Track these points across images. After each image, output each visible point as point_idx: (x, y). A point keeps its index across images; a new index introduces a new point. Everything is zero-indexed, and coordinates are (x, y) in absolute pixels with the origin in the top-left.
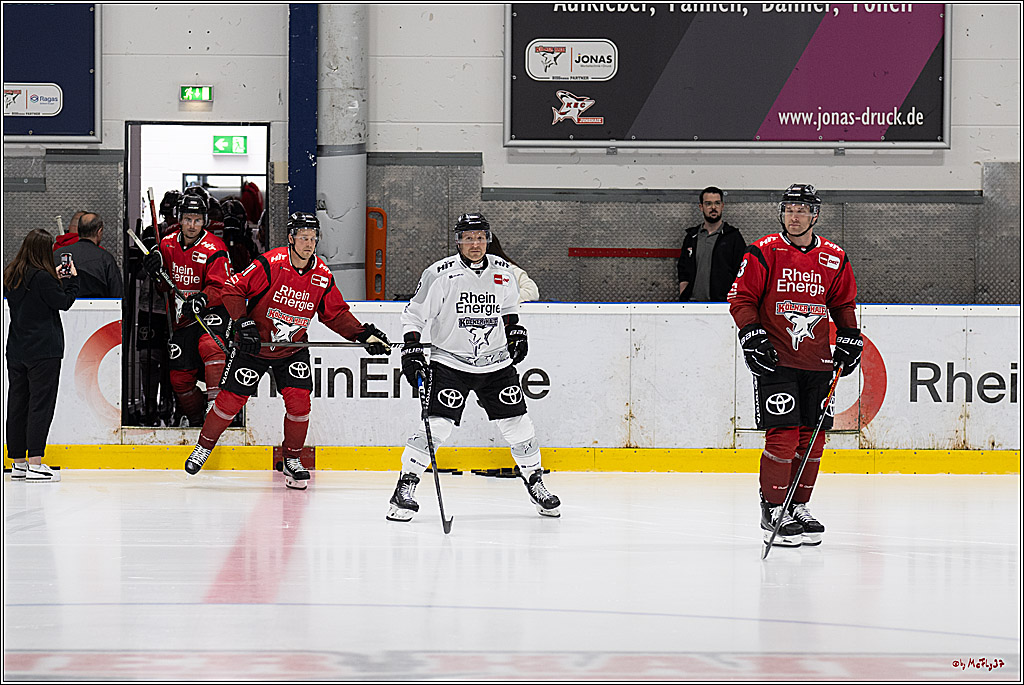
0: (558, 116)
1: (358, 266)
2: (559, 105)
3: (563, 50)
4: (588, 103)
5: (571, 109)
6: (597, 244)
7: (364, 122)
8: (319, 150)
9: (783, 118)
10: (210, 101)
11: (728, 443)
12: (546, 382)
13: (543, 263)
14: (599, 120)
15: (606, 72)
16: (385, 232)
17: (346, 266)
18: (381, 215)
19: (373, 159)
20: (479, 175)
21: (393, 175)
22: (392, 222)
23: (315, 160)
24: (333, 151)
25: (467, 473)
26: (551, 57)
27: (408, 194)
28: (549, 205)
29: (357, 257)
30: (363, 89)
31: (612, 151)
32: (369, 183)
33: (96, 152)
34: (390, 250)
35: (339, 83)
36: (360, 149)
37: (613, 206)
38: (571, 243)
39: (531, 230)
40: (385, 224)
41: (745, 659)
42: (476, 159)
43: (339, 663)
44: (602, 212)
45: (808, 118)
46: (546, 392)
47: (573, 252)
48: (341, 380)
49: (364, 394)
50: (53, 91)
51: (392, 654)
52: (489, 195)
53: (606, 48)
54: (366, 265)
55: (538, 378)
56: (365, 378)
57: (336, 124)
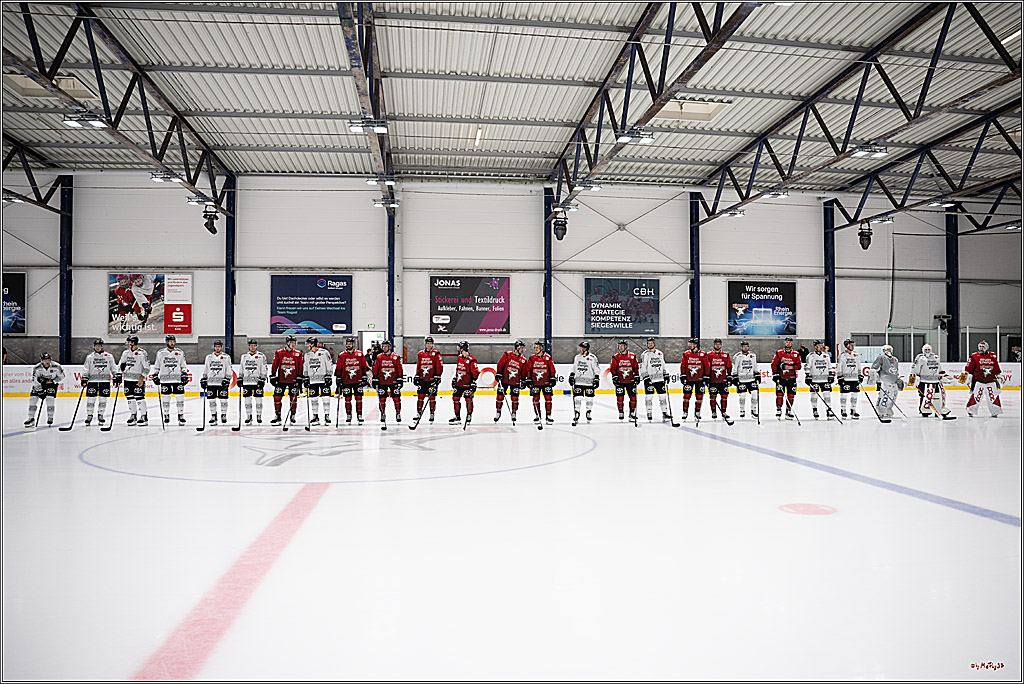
0: (439, 330)
2: (439, 328)
3: (439, 318)
4: (444, 327)
5: (441, 328)
7: (403, 331)
9: (480, 330)
10: (374, 327)
14: (446, 330)
15: (448, 322)
19: (405, 338)
21: (408, 340)
22: (408, 349)
24: (396, 336)
26: (437, 319)
27: (410, 344)
30: (402, 325)
31: (449, 336)
32: (404, 342)
36: (402, 336)
37: (449, 346)
44: (447, 347)
45: (485, 330)
50: (344, 325)
53: (448, 317)
57: (397, 331)
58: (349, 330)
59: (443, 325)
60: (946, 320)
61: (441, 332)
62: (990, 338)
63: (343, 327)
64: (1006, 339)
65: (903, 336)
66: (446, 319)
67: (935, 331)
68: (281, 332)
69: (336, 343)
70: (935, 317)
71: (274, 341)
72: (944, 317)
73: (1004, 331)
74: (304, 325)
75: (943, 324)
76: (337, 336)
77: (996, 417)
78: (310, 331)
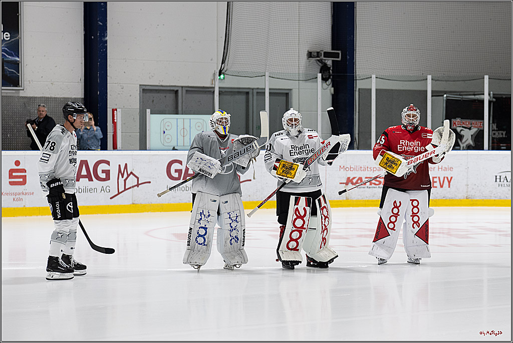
60: (329, 62)
62: (418, 99)
64: (442, 101)
65: (246, 93)
67: (309, 84)
70: (310, 55)
72: (327, 55)
73: (440, 87)
75: (324, 69)
77: (416, 262)
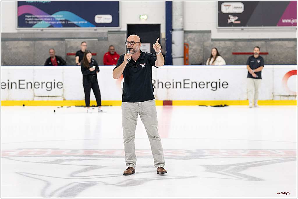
0: (229, 21)
1: (182, 57)
2: (229, 18)
3: (230, 5)
4: (237, 18)
5: (232, 19)
6: (239, 51)
7: (183, 23)
8: (172, 30)
9: (283, 21)
10: (147, 19)
11: (272, 98)
12: (228, 84)
13: (226, 56)
14: (239, 22)
15: (241, 11)
16: (188, 50)
17: (180, 57)
18: (187, 45)
19: (186, 32)
20: (210, 36)
21: (190, 36)
22: (190, 47)
23: (172, 32)
24: (176, 30)
25: (209, 107)
26: (227, 7)
27: (193, 40)
28: (228, 43)
29: (182, 55)
30: (183, 15)
31: (242, 29)
32: (185, 38)
33: (120, 31)
34: (190, 54)
35: (177, 14)
36: (182, 29)
37: (243, 42)
38: (233, 51)
39: (223, 48)
40: (188, 47)
41: (282, 151)
42: (209, 32)
43: (186, 152)
44: (240, 44)
45: (289, 21)
46: (227, 87)
47: (234, 54)
48: (179, 84)
49: (184, 88)
50: (110, 17)
51: (198, 150)
52: (213, 40)
53: (241, 5)
54: (184, 57)
55: (226, 83)
56: (184, 84)
57: (176, 24)
58: (116, 22)
59: (234, 15)
61: (232, 24)
63: (107, 19)
66: (238, 8)
68: (31, 26)
69: (100, 39)
71: (23, 36)
74: (59, 16)
76: (100, 30)
78: (66, 24)
